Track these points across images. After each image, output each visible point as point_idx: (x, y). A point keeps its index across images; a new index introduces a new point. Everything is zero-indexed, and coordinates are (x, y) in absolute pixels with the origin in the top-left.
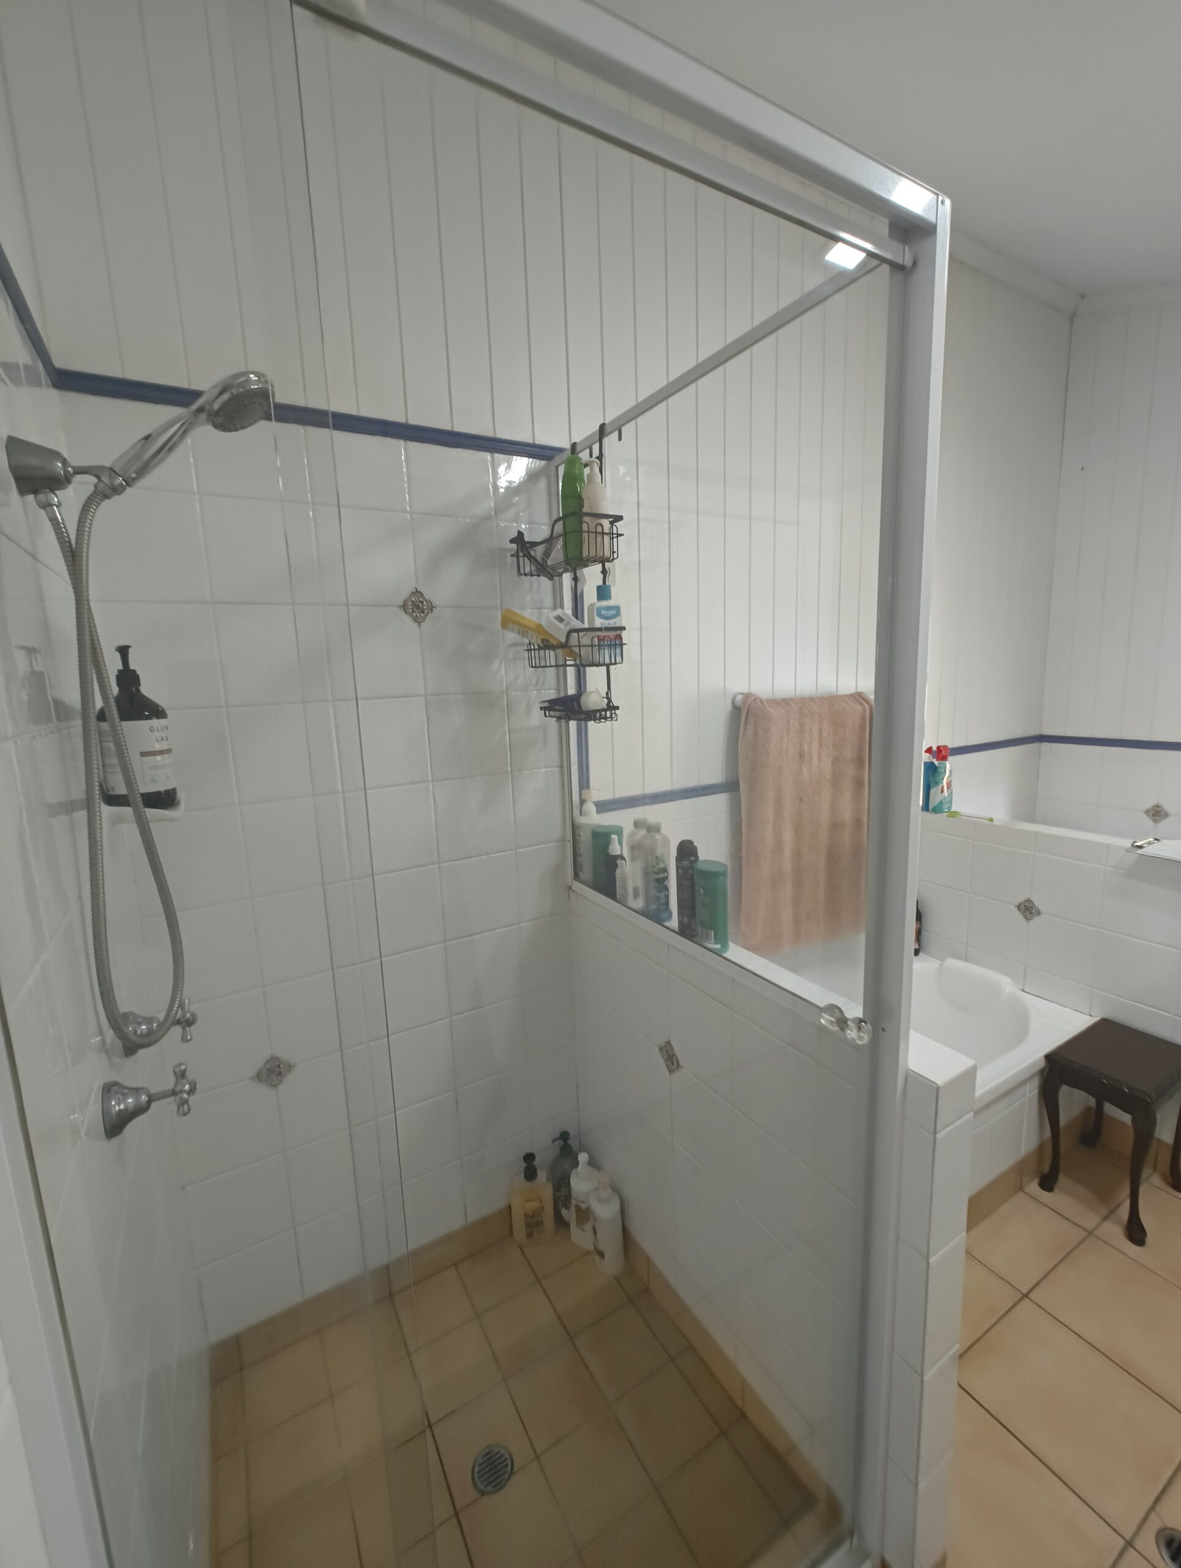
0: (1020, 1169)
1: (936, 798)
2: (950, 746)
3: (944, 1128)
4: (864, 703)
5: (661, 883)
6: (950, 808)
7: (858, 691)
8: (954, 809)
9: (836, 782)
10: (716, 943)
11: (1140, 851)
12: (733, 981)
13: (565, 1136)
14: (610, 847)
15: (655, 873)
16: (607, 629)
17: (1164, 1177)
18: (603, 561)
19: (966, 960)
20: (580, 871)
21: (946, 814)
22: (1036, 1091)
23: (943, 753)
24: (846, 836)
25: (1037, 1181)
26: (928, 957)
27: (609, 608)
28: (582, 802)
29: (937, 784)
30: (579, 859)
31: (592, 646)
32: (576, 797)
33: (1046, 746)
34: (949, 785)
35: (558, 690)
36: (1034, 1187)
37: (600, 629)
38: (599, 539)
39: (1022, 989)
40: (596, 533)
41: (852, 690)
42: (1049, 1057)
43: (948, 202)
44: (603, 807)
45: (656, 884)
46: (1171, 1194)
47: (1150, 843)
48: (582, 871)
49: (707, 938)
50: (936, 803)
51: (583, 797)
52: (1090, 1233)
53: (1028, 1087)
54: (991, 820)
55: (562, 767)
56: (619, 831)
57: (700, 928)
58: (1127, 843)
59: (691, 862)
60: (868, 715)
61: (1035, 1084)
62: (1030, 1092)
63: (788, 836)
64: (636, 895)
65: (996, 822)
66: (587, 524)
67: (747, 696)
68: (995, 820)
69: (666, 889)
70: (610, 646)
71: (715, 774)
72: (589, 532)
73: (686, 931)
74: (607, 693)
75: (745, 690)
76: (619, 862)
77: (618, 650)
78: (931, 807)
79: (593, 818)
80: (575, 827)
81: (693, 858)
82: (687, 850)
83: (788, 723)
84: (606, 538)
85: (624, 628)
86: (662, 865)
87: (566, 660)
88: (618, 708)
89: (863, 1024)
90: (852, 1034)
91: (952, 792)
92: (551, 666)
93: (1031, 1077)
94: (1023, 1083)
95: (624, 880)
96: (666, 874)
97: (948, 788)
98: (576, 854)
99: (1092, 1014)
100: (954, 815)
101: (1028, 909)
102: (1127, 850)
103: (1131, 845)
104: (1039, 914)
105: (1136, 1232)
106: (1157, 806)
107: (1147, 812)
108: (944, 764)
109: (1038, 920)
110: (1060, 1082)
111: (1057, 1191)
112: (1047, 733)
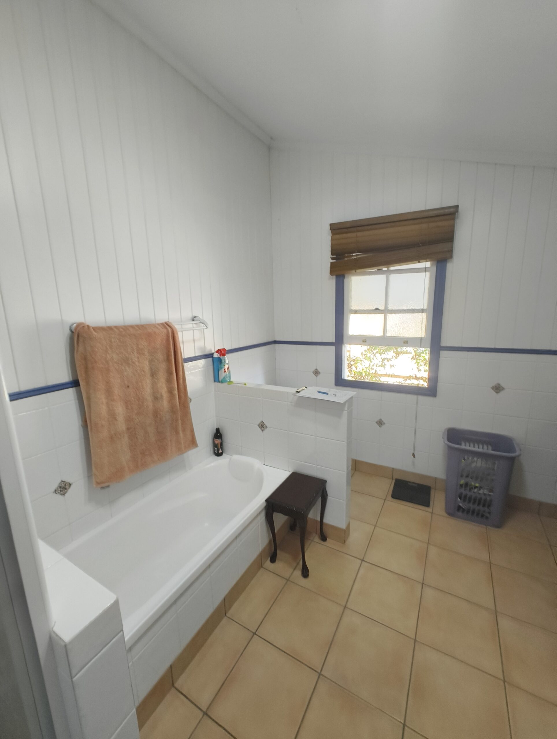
0: (261, 556)
1: (222, 375)
2: (227, 349)
4: (167, 327)
6: (229, 380)
7: (169, 320)
8: (231, 380)
9: (153, 373)
11: (298, 394)
19: (242, 455)
21: (228, 383)
22: (264, 517)
23: (223, 352)
25: (269, 559)
26: (228, 455)
29: (221, 368)
33: (277, 345)
34: (228, 368)
36: (267, 563)
39: (264, 464)
42: (266, 501)
46: (321, 544)
47: (303, 390)
50: (222, 378)
52: (288, 580)
53: (259, 518)
54: (245, 384)
58: (294, 390)
60: (171, 334)
61: (263, 514)
63: (120, 410)
65: (247, 385)
67: (79, 325)
68: (247, 384)
78: (220, 380)
83: (111, 341)
91: (230, 372)
93: (262, 511)
97: (228, 370)
99: (290, 470)
100: (232, 383)
101: (262, 426)
102: (294, 395)
103: (295, 392)
104: (266, 427)
105: (305, 572)
106: (316, 369)
107: (313, 372)
108: (225, 358)
109: (266, 430)
110: (273, 511)
111: (277, 561)
112: (277, 339)
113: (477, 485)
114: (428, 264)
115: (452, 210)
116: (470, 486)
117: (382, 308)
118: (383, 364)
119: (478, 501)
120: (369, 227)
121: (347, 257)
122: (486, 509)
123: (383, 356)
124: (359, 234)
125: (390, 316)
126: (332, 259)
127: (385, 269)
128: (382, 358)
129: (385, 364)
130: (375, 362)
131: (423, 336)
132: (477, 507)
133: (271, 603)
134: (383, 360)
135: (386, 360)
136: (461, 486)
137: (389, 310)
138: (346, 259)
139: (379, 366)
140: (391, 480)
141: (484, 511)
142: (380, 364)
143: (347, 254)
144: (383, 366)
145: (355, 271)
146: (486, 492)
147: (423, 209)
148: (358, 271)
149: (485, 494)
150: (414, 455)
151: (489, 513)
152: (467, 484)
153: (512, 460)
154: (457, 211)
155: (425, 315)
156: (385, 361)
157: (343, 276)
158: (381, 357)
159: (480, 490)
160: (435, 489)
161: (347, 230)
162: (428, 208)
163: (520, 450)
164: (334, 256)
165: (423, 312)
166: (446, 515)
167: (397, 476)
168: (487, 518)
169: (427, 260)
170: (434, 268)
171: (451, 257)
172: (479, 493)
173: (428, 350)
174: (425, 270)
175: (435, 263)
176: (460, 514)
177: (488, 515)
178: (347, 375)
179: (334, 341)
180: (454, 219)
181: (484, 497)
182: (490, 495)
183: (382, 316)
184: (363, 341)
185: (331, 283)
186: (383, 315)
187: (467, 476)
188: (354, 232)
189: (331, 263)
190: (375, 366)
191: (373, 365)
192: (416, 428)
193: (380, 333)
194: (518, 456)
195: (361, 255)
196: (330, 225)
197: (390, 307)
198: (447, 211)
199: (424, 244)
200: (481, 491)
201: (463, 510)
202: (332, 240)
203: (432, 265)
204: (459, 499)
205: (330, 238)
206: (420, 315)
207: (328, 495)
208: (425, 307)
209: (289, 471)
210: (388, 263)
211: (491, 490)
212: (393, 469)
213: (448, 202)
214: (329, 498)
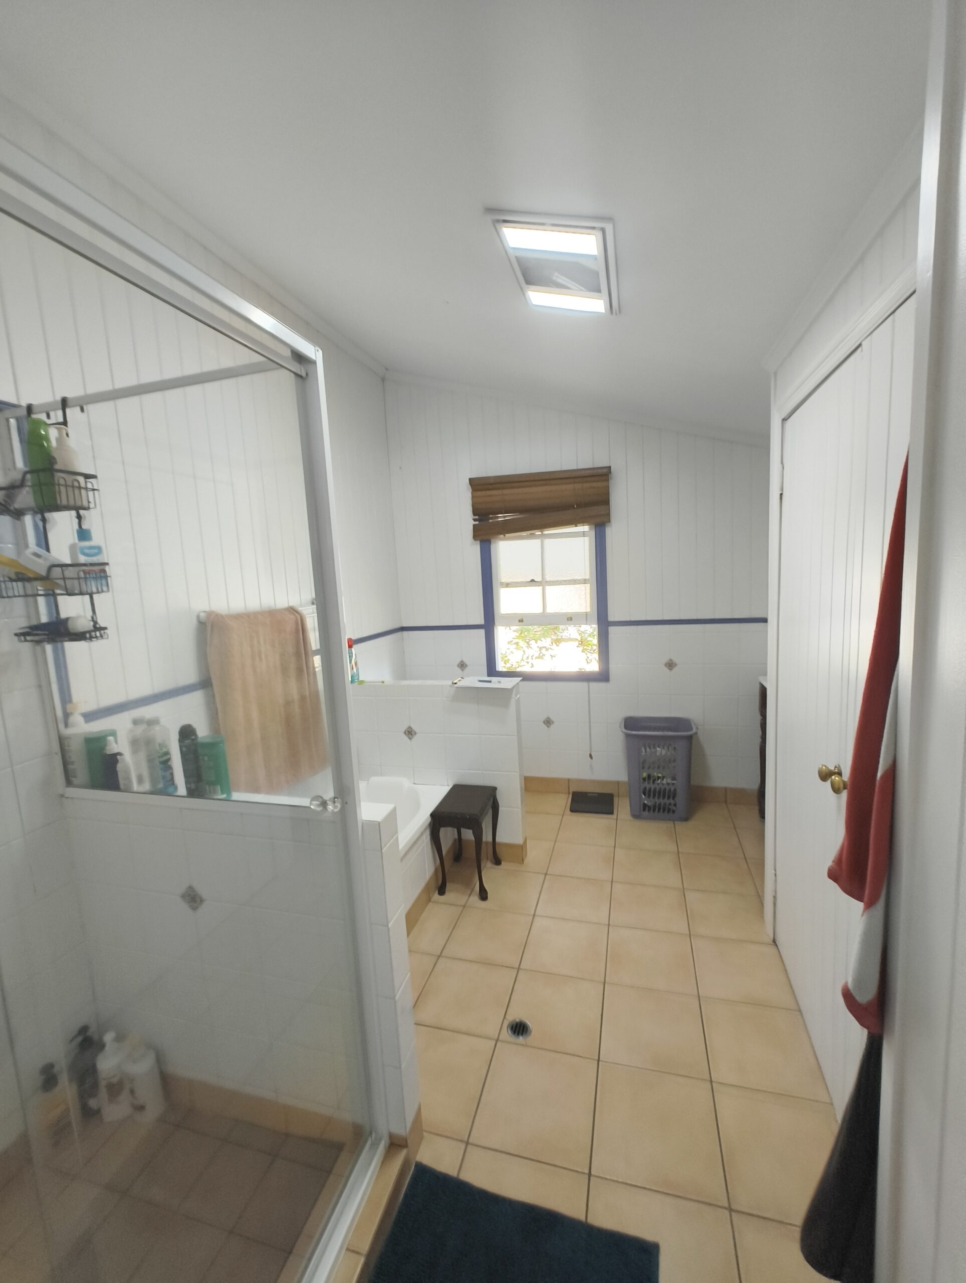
0: (427, 890)
2: (353, 638)
3: (385, 846)
4: (295, 613)
5: (166, 764)
6: (358, 679)
7: (291, 604)
8: (360, 679)
9: (284, 670)
10: (222, 793)
11: (456, 685)
12: (242, 814)
13: (84, 1030)
14: (107, 748)
15: (160, 757)
16: (92, 565)
17: (491, 861)
18: (77, 509)
20: (74, 777)
21: (357, 683)
22: (429, 838)
24: (296, 709)
25: (437, 892)
27: (91, 548)
28: (67, 715)
30: (70, 767)
31: (79, 578)
32: (59, 713)
33: (405, 633)
35: (28, 617)
36: (436, 896)
37: (85, 565)
38: (77, 491)
39: (413, 782)
40: (73, 487)
41: (285, 605)
42: (433, 815)
43: (320, 351)
44: (89, 717)
45: (161, 766)
47: (459, 681)
48: (75, 777)
49: (215, 792)
51: (68, 711)
52: (464, 906)
53: (424, 837)
54: (383, 682)
55: (40, 686)
56: (113, 733)
57: (207, 787)
58: (449, 682)
59: (193, 740)
60: (300, 622)
61: (428, 832)
62: (426, 839)
64: (140, 780)
65: (385, 683)
66: (64, 479)
67: (210, 614)
69: (170, 768)
70: (95, 578)
71: (190, 675)
72: (66, 486)
73: (195, 792)
74: (92, 618)
75: (207, 609)
76: (118, 757)
77: (104, 582)
79: (80, 728)
80: (62, 740)
81: (193, 737)
82: (186, 733)
84: (83, 492)
85: (107, 564)
86: (164, 750)
87: (37, 590)
88: (105, 628)
89: (336, 799)
90: (330, 807)
92: (20, 596)
93: (425, 830)
94: (422, 834)
95: (127, 772)
96: (168, 757)
97: (355, 666)
98: (65, 764)
100: (362, 682)
101: (410, 733)
102: (450, 686)
103: (451, 683)
104: (415, 733)
105: (483, 895)
106: (462, 661)
107: (458, 666)
108: (352, 650)
109: (415, 738)
110: (441, 826)
111: (447, 893)
112: (405, 625)
113: (660, 775)
114: (586, 528)
115: (605, 471)
116: (653, 777)
117: (538, 578)
118: (541, 655)
119: (662, 793)
120: (517, 484)
121: (492, 518)
122: (672, 801)
123: (540, 644)
124: (505, 492)
125: (549, 589)
126: (475, 520)
127: (538, 533)
128: (538, 647)
129: (544, 655)
130: (529, 652)
131: (588, 610)
132: (662, 801)
133: (451, 929)
134: (541, 649)
135: (544, 649)
136: (644, 779)
137: (546, 582)
138: (491, 521)
139: (536, 658)
140: (568, 795)
141: (670, 804)
142: (537, 655)
143: (492, 514)
144: (541, 657)
145: (504, 536)
146: (669, 781)
147: (574, 467)
148: (507, 535)
149: (668, 784)
150: (591, 756)
151: (675, 805)
152: (649, 776)
153: (690, 738)
154: (610, 472)
155: (588, 586)
156: (544, 651)
157: (489, 542)
158: (537, 645)
159: (663, 780)
160: (619, 796)
161: (490, 487)
162: (580, 467)
163: (697, 728)
164: (477, 517)
165: (585, 583)
166: (631, 818)
167: (574, 788)
168: (674, 812)
169: (585, 524)
170: (593, 533)
171: (609, 521)
172: (663, 784)
173: (595, 626)
174: (584, 534)
175: (593, 527)
176: (646, 813)
177: (674, 808)
178: (501, 667)
179: (482, 622)
180: (607, 480)
181: (667, 788)
182: (673, 784)
183: (538, 590)
184: (519, 621)
185: (475, 550)
186: (541, 588)
187: (649, 768)
188: (498, 489)
189: (474, 526)
190: (530, 658)
191: (528, 658)
192: (590, 722)
193: (538, 610)
194: (696, 733)
195: (509, 517)
196: (470, 479)
197: (548, 578)
198: (600, 471)
199: (580, 505)
200: (665, 781)
201: (649, 808)
202: (473, 497)
203: (590, 529)
204: (643, 796)
205: (470, 495)
206: (582, 586)
207: (500, 804)
208: (587, 577)
209: (448, 785)
210: (543, 526)
211: (674, 778)
212: (569, 780)
213: (601, 461)
214: (500, 809)
